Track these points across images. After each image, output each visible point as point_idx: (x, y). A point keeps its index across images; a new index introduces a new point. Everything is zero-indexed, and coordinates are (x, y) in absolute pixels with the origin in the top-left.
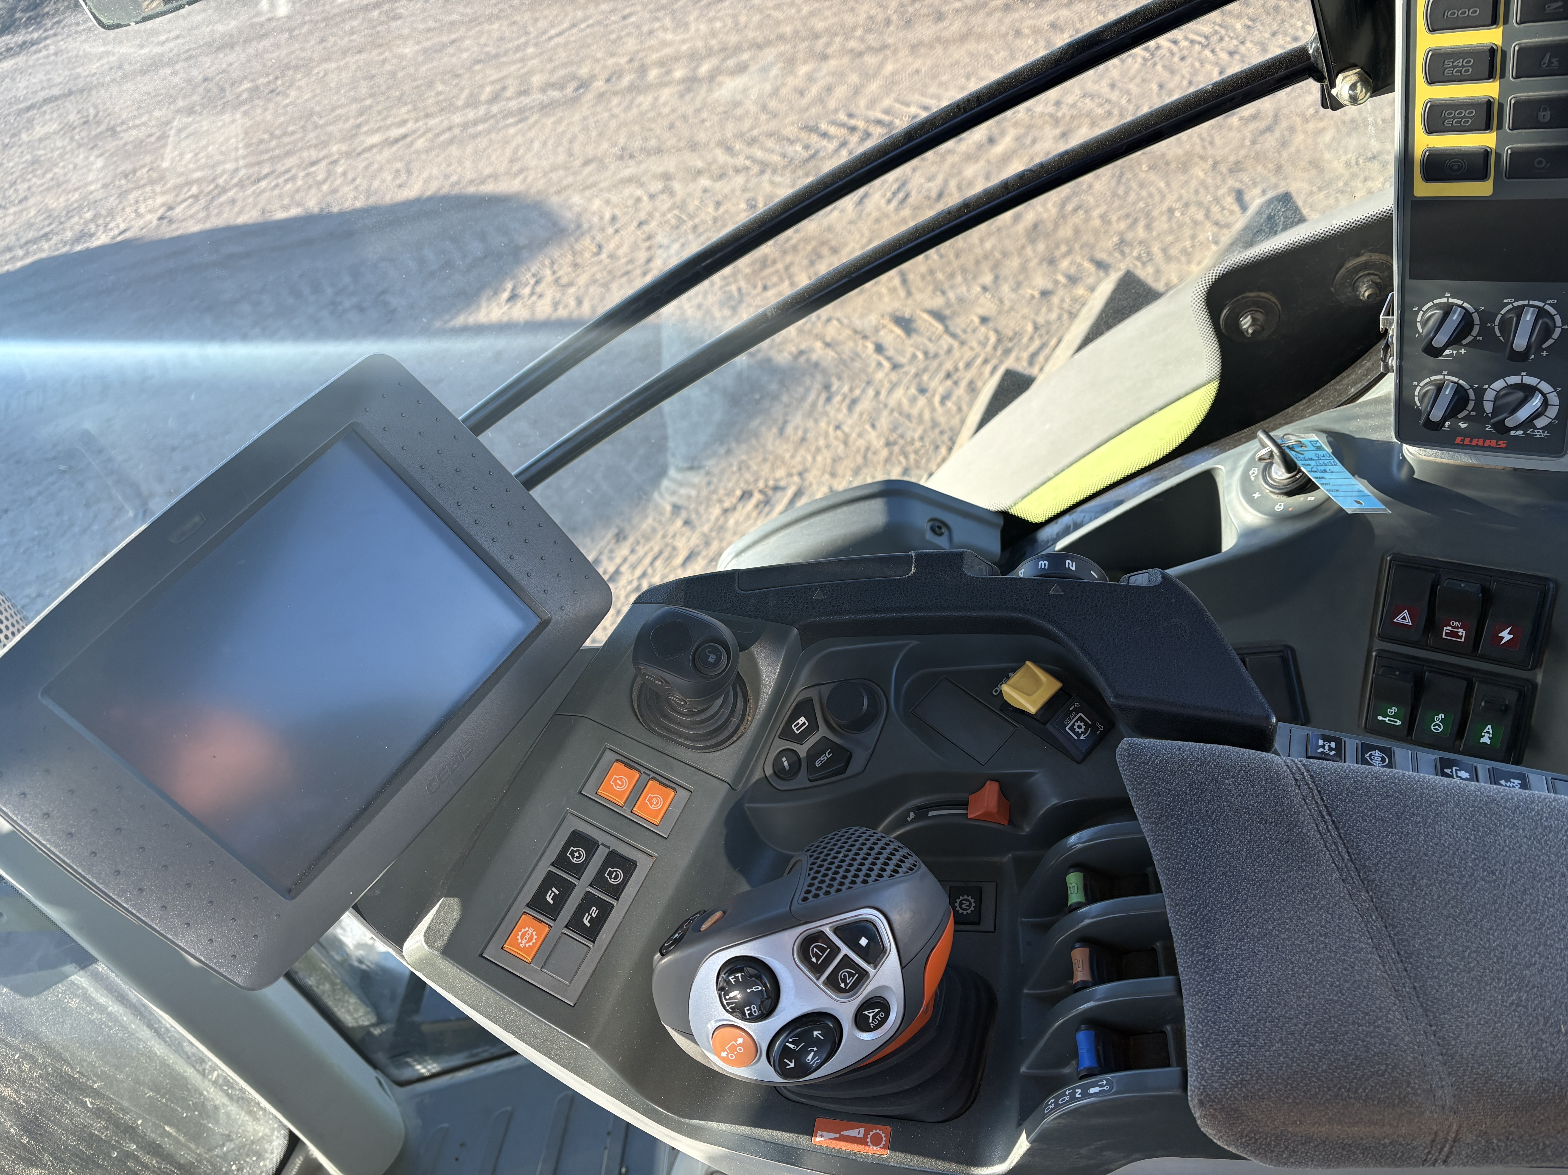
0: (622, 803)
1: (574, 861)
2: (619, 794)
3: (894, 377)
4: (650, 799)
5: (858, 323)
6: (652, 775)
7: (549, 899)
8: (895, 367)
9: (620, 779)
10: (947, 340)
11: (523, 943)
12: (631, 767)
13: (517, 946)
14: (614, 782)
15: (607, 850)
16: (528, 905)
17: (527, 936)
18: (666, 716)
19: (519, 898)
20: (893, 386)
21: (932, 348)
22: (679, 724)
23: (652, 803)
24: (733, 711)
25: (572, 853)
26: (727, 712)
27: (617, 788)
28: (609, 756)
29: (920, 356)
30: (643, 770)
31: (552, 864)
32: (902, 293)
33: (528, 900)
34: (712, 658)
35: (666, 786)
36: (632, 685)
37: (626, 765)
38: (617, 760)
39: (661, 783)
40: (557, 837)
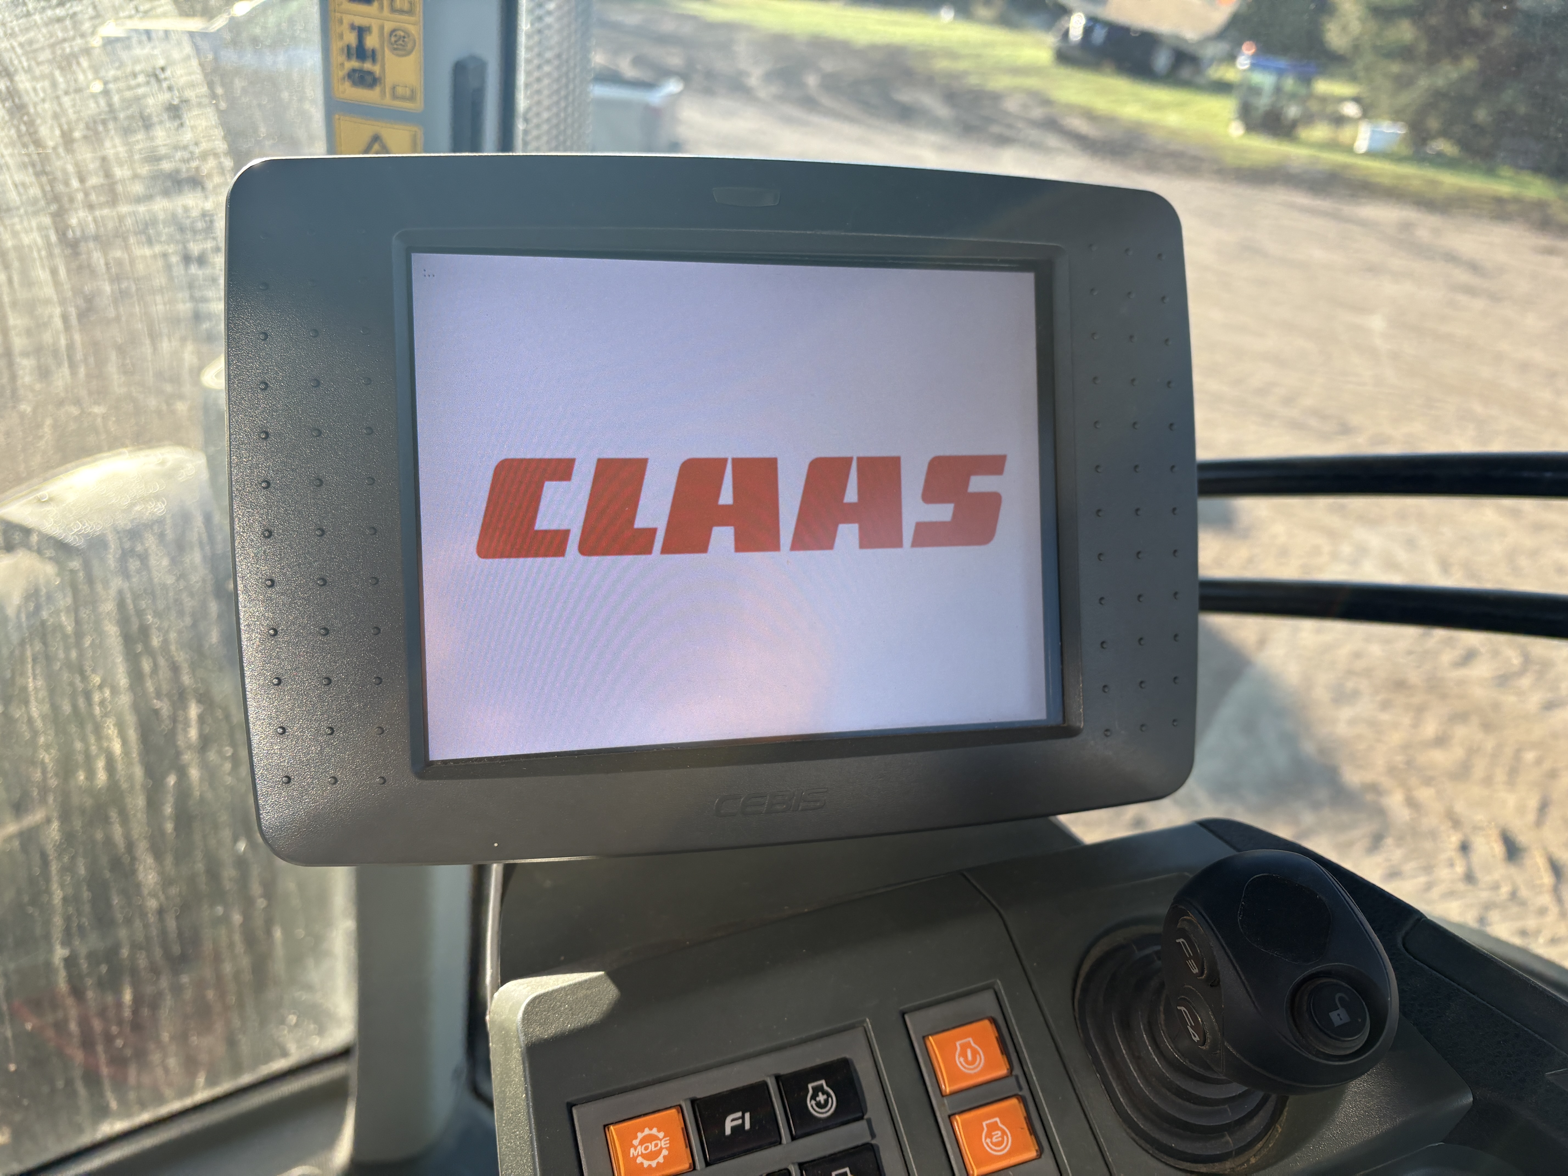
0: (947, 1088)
1: (810, 1104)
2: (955, 1074)
3: (1461, 886)
4: (993, 1127)
5: (1460, 807)
6: (1026, 1092)
7: (729, 1124)
8: (1469, 878)
9: (975, 1053)
10: (1546, 899)
11: (637, 1151)
12: (1004, 1051)
13: (627, 1145)
14: (964, 1048)
15: (867, 1139)
16: (693, 1102)
17: (652, 1147)
18: (1126, 1026)
19: (692, 1079)
20: (1451, 894)
21: (1524, 892)
22: (1137, 1059)
23: (989, 1135)
24: (1241, 1122)
25: (818, 1090)
26: (1230, 1117)
27: (959, 1061)
28: (986, 1001)
29: (1505, 890)
30: (1017, 1071)
31: (778, 1078)
32: (1531, 817)
33: (701, 1094)
34: (1339, 1017)
35: (1033, 1131)
36: (1106, 933)
37: (1001, 1040)
38: (993, 1021)
39: (1029, 1119)
40: (819, 1045)
